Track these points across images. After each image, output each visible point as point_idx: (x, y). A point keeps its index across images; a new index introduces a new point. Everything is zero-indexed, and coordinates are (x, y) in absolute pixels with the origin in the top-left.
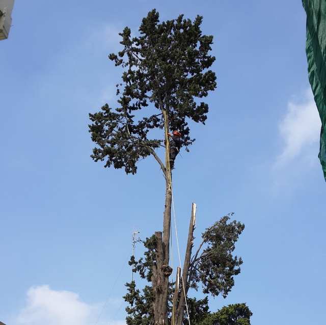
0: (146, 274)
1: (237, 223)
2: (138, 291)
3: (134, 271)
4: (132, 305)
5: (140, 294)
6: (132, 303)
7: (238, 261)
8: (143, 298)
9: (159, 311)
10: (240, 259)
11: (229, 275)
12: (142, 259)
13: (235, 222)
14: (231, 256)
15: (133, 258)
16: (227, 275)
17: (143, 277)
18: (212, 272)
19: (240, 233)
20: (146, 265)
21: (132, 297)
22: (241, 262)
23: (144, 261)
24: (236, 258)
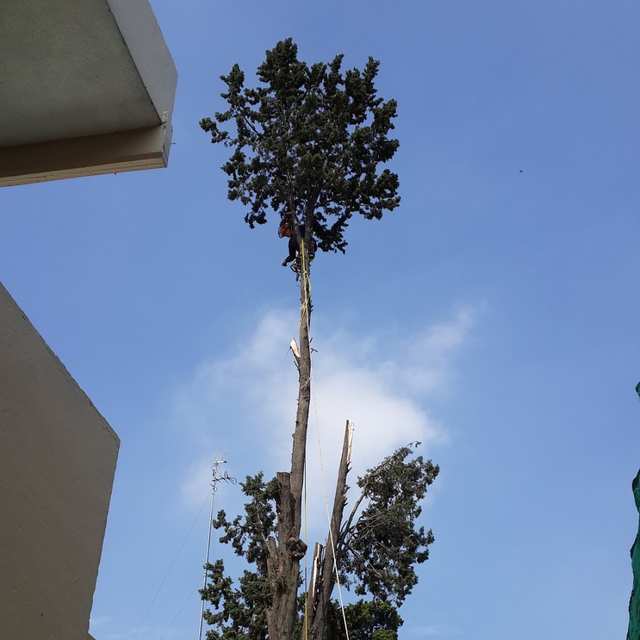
0: (246, 547)
1: (425, 461)
2: (229, 580)
3: (224, 540)
4: (217, 608)
5: (232, 586)
6: (216, 603)
7: (426, 536)
8: (238, 595)
9: (279, 626)
10: (430, 532)
11: (406, 561)
12: (240, 518)
13: (420, 459)
14: (412, 525)
15: (222, 514)
16: (403, 561)
17: (240, 552)
18: (375, 554)
19: (430, 482)
20: (244, 529)
21: (216, 591)
22: (431, 540)
23: (243, 522)
24: (422, 530)
